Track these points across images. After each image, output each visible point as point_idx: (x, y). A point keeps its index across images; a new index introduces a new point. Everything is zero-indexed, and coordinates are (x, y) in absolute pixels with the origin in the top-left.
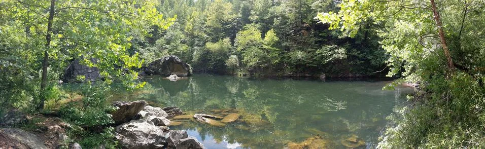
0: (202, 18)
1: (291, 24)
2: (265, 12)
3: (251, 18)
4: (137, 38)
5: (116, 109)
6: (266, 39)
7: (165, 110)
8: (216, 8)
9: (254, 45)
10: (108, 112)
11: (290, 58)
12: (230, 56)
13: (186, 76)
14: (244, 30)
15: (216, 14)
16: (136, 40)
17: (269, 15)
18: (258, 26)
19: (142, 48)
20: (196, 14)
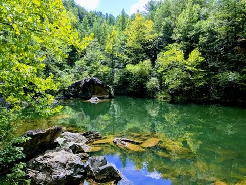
0: (122, 38)
1: (220, 40)
2: (189, 29)
3: (173, 37)
4: (54, 59)
5: (27, 140)
6: (190, 59)
7: (84, 135)
8: (137, 27)
9: (176, 67)
10: (17, 145)
11: (218, 80)
12: (150, 78)
13: (107, 98)
14: (166, 50)
15: (136, 34)
16: (53, 61)
17: (194, 33)
18: (181, 45)
19: (60, 70)
20: (116, 33)
